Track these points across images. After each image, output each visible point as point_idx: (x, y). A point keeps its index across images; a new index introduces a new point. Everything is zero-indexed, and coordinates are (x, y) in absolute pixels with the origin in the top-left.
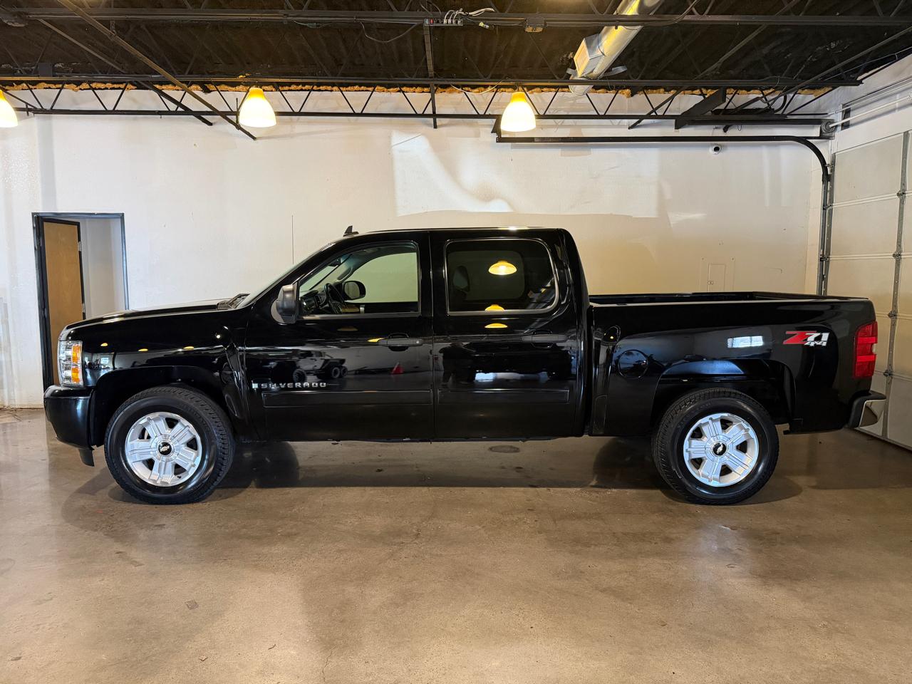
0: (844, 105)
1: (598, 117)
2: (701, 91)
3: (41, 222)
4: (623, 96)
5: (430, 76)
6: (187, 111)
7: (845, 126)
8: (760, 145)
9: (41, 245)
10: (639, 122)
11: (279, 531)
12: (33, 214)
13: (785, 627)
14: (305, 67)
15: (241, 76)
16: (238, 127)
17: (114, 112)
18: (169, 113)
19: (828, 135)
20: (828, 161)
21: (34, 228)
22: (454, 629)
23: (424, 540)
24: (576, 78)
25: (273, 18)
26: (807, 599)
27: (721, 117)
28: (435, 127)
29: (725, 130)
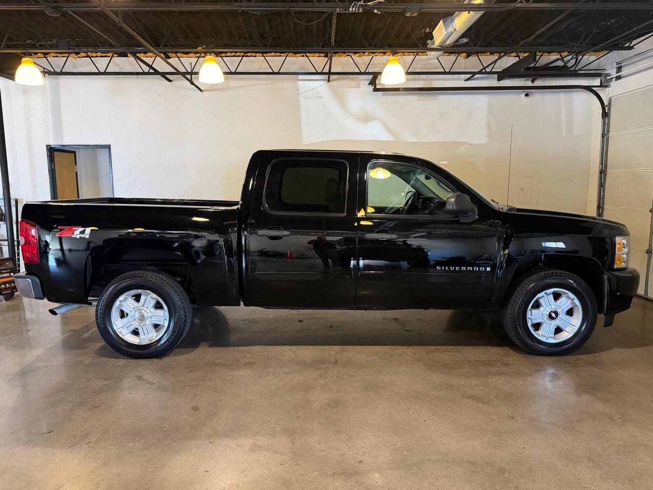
0: (618, 63)
1: (445, 73)
2: (517, 54)
3: (52, 151)
4: (461, 58)
5: (332, 46)
6: (156, 72)
7: (618, 78)
8: (559, 92)
9: (53, 168)
10: (472, 76)
11: (242, 361)
12: (47, 146)
13: (594, 419)
14: (239, 40)
15: (200, 48)
16: (192, 83)
17: (105, 73)
18: (144, 73)
19: (606, 84)
20: (606, 103)
21: (48, 156)
22: (373, 422)
23: (341, 366)
24: (432, 47)
25: (231, 8)
26: (606, 401)
27: (531, 72)
28: (329, 81)
29: (533, 82)
